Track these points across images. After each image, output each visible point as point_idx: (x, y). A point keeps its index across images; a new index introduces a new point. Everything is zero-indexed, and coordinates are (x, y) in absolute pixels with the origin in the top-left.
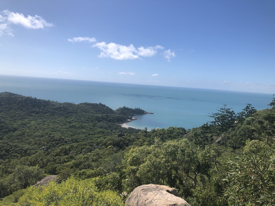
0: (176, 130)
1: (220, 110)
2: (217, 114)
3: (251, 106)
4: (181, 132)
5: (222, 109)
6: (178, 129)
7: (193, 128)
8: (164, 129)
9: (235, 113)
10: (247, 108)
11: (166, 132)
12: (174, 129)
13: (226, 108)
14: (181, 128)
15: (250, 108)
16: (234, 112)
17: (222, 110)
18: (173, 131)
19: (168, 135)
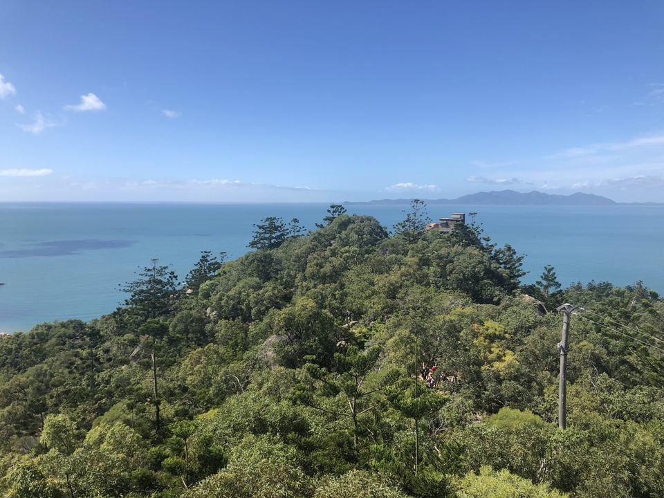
0: (57, 329)
1: (144, 272)
2: (138, 283)
3: (209, 254)
4: (71, 331)
5: (149, 270)
6: (63, 325)
7: (104, 317)
8: (21, 333)
9: (177, 276)
10: (204, 259)
11: (27, 341)
12: (50, 327)
13: (158, 267)
14: (71, 322)
15: (209, 259)
16: (175, 275)
17: (149, 273)
18: (47, 335)
19: (34, 348)
